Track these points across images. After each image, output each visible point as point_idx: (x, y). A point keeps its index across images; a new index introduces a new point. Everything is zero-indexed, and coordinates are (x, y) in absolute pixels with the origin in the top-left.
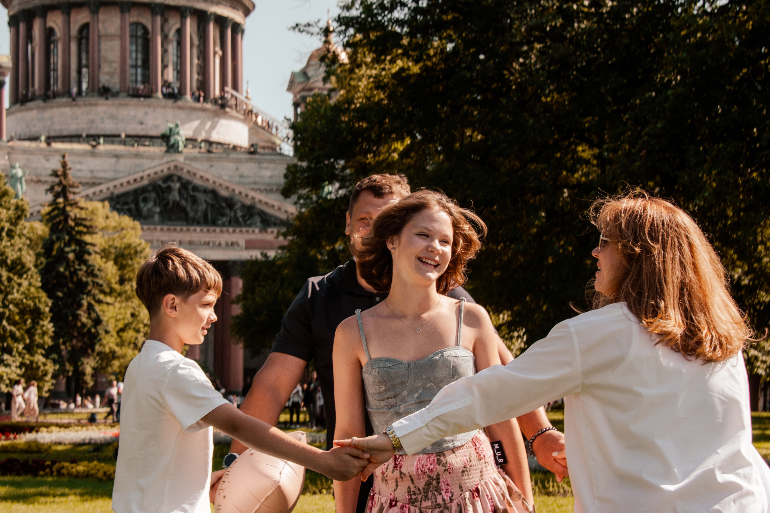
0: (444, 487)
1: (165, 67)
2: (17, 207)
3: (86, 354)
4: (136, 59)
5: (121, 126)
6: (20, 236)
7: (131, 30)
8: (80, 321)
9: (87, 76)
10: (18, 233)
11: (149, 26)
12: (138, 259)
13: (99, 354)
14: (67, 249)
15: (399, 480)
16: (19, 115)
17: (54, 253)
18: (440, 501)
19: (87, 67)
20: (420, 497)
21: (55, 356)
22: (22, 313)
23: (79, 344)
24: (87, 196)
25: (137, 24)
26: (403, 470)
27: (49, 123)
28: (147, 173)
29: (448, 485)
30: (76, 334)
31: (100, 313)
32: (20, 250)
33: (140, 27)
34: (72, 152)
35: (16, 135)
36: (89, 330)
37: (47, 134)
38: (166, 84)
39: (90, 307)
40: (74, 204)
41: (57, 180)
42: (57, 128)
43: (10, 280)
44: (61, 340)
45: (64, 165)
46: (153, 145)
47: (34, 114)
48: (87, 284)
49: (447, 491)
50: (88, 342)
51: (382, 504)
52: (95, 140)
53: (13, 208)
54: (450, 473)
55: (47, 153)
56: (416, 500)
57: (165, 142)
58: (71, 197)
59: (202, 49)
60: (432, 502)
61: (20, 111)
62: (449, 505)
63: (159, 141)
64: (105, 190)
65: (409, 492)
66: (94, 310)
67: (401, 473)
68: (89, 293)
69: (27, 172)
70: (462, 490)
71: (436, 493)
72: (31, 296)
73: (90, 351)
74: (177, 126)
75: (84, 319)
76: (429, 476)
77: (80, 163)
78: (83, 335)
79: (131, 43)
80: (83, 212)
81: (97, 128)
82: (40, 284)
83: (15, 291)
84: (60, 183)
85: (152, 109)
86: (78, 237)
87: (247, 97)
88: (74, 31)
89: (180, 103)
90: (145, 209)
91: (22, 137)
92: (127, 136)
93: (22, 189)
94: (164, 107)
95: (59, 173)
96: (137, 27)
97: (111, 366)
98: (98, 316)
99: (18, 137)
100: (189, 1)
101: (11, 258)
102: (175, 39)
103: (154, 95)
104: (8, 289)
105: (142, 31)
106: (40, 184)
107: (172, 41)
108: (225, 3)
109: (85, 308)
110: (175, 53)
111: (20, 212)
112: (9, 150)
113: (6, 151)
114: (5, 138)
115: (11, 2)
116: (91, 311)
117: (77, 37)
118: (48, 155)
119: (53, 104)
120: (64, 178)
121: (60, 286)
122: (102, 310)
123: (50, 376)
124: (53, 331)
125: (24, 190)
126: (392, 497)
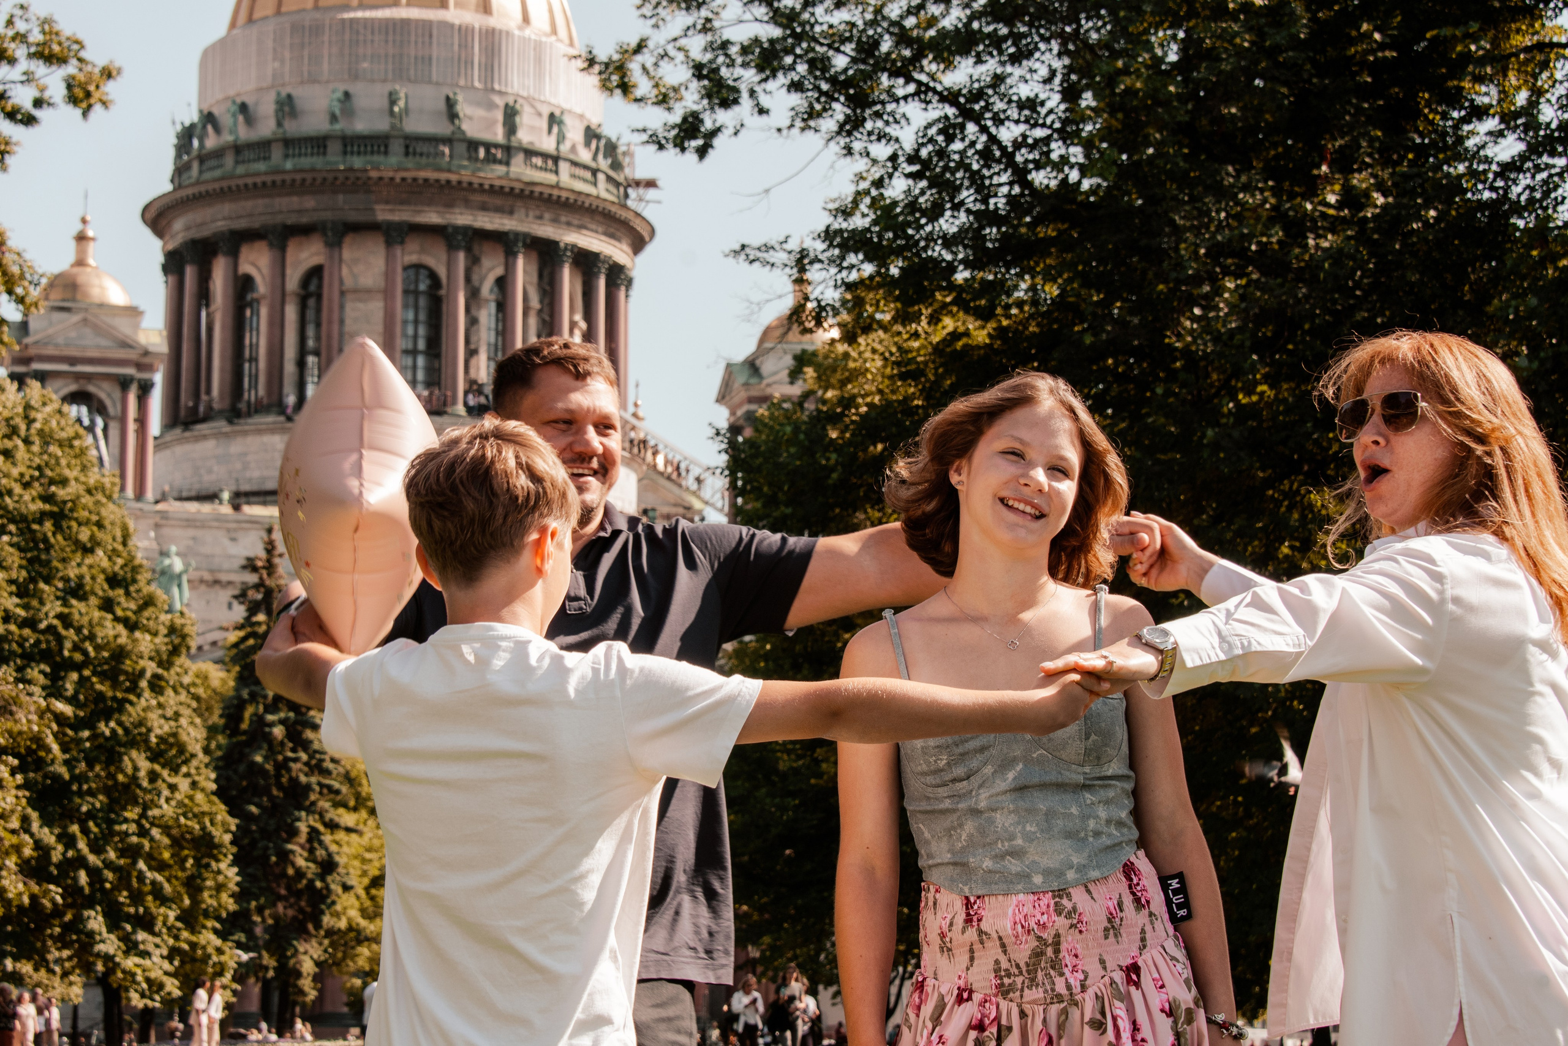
0: (1069, 960)
1: (471, 353)
2: (172, 630)
3: (303, 933)
4: (415, 337)
6: (174, 688)
7: (405, 281)
8: (293, 864)
9: (316, 372)
10: (172, 681)
11: (442, 272)
13: (330, 933)
14: (270, 718)
15: (977, 947)
16: (179, 450)
17: (244, 726)
18: (1061, 988)
19: (317, 353)
20: (1019, 980)
21: (241, 935)
22: (177, 843)
23: (290, 912)
25: (418, 267)
26: (984, 926)
27: (238, 466)
29: (1076, 956)
30: (283, 892)
31: (333, 848)
32: (177, 716)
33: (423, 273)
35: (171, 488)
36: (311, 882)
37: (234, 488)
39: (314, 834)
41: (252, 578)
42: (254, 478)
43: (153, 777)
44: (254, 904)
45: (270, 548)
47: (209, 447)
48: (308, 788)
49: (1074, 969)
50: (309, 910)
51: (942, 997)
53: (163, 631)
54: (1081, 932)
55: (234, 525)
56: (1011, 988)
59: (547, 318)
60: (1046, 991)
61: (180, 441)
62: (1078, 997)
65: (997, 971)
66: (321, 843)
67: (981, 932)
68: (311, 809)
69: (194, 564)
70: (1105, 968)
71: (1052, 973)
72: (196, 810)
73: (310, 927)
75: (301, 862)
76: (1039, 938)
78: (298, 894)
79: (405, 306)
82: (214, 787)
83: (163, 799)
84: (260, 585)
87: (635, 415)
88: (293, 282)
91: (185, 494)
93: (181, 595)
95: (260, 564)
96: (417, 274)
97: (353, 957)
98: (330, 855)
99: (175, 494)
100: (521, 221)
101: (159, 732)
102: (493, 297)
103: (449, 410)
104: (148, 797)
105: (428, 282)
106: (217, 587)
107: (487, 301)
108: (594, 227)
109: (303, 838)
110: (493, 325)
111: (177, 641)
112: (157, 519)
113: (151, 522)
114: (150, 495)
115: (169, 224)
116: (316, 845)
117: (298, 295)
118: (235, 530)
119: (246, 428)
120: (269, 575)
121: (255, 791)
122: (337, 843)
123: (229, 975)
124: (238, 884)
125: (185, 601)
126: (962, 983)
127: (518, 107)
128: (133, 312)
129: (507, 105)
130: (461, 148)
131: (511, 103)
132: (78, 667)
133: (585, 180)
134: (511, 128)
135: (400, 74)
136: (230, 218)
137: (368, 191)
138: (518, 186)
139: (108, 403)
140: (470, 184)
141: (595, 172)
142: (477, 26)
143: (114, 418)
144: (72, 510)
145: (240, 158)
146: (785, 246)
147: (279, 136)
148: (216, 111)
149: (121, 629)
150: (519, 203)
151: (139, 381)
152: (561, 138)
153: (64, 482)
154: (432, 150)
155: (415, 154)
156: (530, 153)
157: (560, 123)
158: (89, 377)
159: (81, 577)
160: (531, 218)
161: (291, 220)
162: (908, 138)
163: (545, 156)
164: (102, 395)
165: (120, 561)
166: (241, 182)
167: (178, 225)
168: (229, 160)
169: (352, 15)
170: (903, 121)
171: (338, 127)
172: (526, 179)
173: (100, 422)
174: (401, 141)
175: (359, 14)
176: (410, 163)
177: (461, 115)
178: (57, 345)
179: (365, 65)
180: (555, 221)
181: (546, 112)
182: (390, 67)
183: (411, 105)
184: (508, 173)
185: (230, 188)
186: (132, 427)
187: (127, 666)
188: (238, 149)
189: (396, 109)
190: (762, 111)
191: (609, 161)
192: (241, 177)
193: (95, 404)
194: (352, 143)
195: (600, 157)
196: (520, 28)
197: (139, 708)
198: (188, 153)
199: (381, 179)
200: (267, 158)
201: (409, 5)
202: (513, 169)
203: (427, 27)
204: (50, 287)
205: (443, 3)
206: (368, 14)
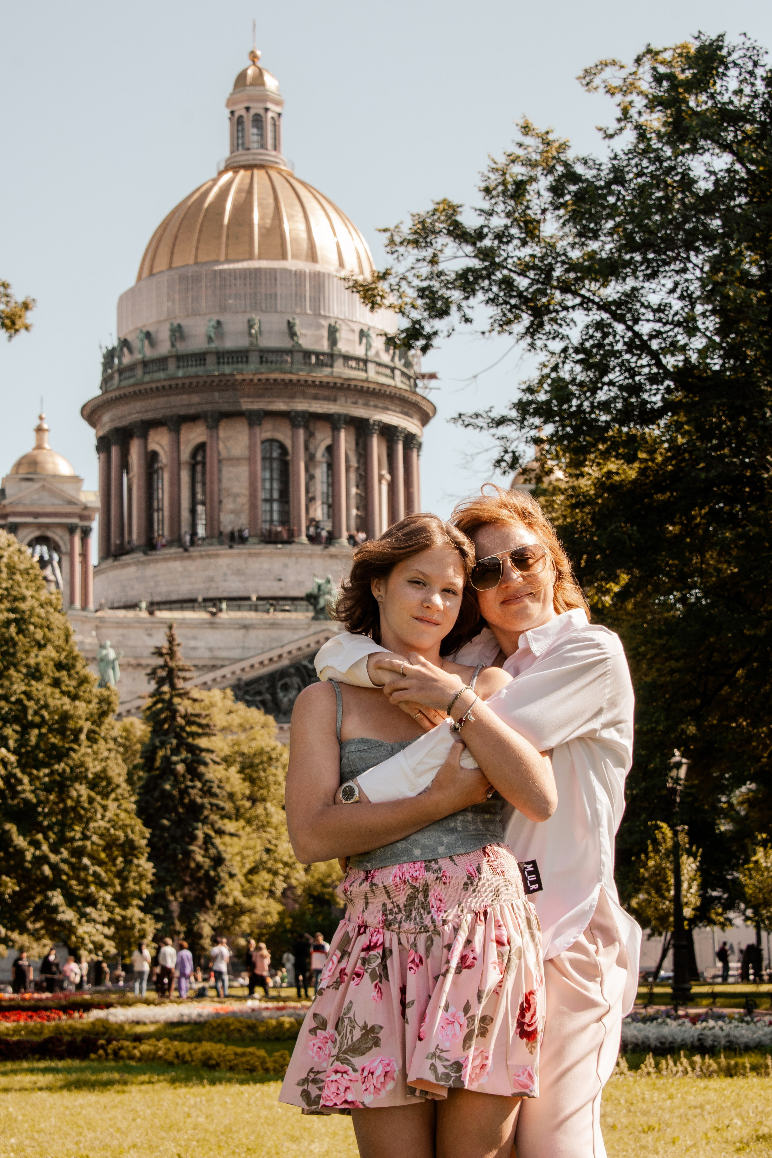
0: (434, 903)
1: (311, 500)
2: (102, 699)
3: (202, 907)
4: (271, 489)
5: (250, 584)
6: (105, 739)
7: (263, 451)
8: (194, 860)
9: (204, 517)
10: (103, 735)
11: (288, 444)
12: (272, 770)
13: (223, 907)
14: (175, 758)
15: (370, 895)
16: (112, 574)
17: (158, 763)
18: (427, 921)
19: (203, 503)
20: (399, 917)
21: (160, 911)
22: (110, 847)
23: (194, 893)
24: (205, 684)
25: (271, 441)
26: (375, 881)
27: (152, 584)
28: (287, 648)
29: (440, 900)
30: (188, 879)
31: (221, 848)
32: (105, 759)
33: (276, 445)
34: (183, 623)
35: (107, 601)
36: (207, 872)
37: (149, 599)
38: (313, 522)
39: (208, 839)
40: (185, 695)
41: (160, 661)
42: (163, 592)
44: (168, 888)
45: (171, 640)
46: (296, 610)
47: (132, 571)
48: (202, 807)
49: (439, 909)
50: (206, 891)
51: (347, 934)
52: (214, 606)
53: (95, 700)
54: (444, 883)
55: (149, 625)
56: (393, 922)
57: (312, 604)
58: (180, 684)
59: (363, 473)
60: (416, 924)
61: (112, 568)
62: (440, 928)
63: (304, 603)
64: (229, 676)
65: (384, 911)
66: (213, 845)
67: (372, 884)
68: (205, 821)
69: (122, 653)
70: (461, 910)
71: (422, 911)
72: (120, 823)
73: (208, 903)
74: (328, 581)
75: (199, 858)
76: (413, 886)
77: (195, 638)
78: (198, 880)
79: (264, 469)
80: (197, 705)
81: (218, 588)
82: (134, 807)
83: (99, 816)
84: (165, 666)
85: (293, 559)
86: (190, 740)
88: (185, 454)
89: (332, 550)
90: (286, 700)
91: (116, 605)
92: (259, 598)
93: (114, 677)
94: (310, 556)
95: (165, 651)
96: (271, 446)
97: (239, 924)
98: (219, 853)
99: (109, 605)
100: (343, 406)
101: (93, 770)
102: (324, 460)
103: (296, 540)
104: (89, 815)
105: (279, 451)
106: (140, 668)
107: (321, 462)
108: (393, 408)
109: (200, 841)
110: (325, 480)
111: (105, 707)
112: (97, 623)
113: (93, 625)
114: (91, 606)
115: (100, 418)
116: (209, 846)
117: (189, 463)
118: (151, 629)
119: (157, 557)
120: (171, 659)
121: (165, 810)
122: (224, 844)
123: (150, 937)
124: (154, 874)
125: (118, 679)
126: (360, 922)
127: (338, 326)
128: (76, 480)
129: (330, 325)
130: (299, 357)
131: (333, 324)
132: (39, 726)
133: (386, 376)
134: (333, 341)
135: (255, 307)
136: (141, 412)
137: (235, 390)
138: (339, 381)
139: (61, 543)
140: (306, 381)
141: (393, 369)
142: (307, 271)
143: (65, 554)
144: (29, 617)
145: (147, 370)
146: (490, 414)
147: (173, 353)
148: (129, 338)
149: (66, 700)
150: (341, 394)
151: (82, 527)
152: (369, 347)
153: (24, 599)
154: (279, 359)
155: (267, 362)
156: (347, 358)
157: (368, 336)
158: (47, 526)
159: (38, 664)
160: (349, 404)
161: (183, 411)
163: (357, 359)
164: (57, 538)
165: (64, 654)
166: (148, 387)
167: (106, 418)
168: (139, 372)
169: (221, 267)
170: (572, 324)
171: (213, 345)
172: (345, 376)
173: (56, 557)
174: (257, 353)
175: (226, 266)
176: (264, 368)
177: (298, 333)
178: (25, 505)
179: (231, 301)
180: (366, 405)
181: (357, 328)
182: (248, 302)
183: (263, 328)
184: (332, 373)
185: (140, 391)
186: (77, 559)
187: (71, 725)
188: (145, 364)
189: (253, 331)
190: (467, 320)
191: (403, 361)
192: (147, 383)
193: (52, 545)
194: (224, 356)
195: (397, 359)
196: (337, 271)
197: (79, 754)
198: (111, 368)
199: (244, 380)
200: (165, 369)
201: (260, 258)
202: (335, 369)
203: (272, 273)
204: (19, 464)
205: (284, 256)
206: (232, 266)
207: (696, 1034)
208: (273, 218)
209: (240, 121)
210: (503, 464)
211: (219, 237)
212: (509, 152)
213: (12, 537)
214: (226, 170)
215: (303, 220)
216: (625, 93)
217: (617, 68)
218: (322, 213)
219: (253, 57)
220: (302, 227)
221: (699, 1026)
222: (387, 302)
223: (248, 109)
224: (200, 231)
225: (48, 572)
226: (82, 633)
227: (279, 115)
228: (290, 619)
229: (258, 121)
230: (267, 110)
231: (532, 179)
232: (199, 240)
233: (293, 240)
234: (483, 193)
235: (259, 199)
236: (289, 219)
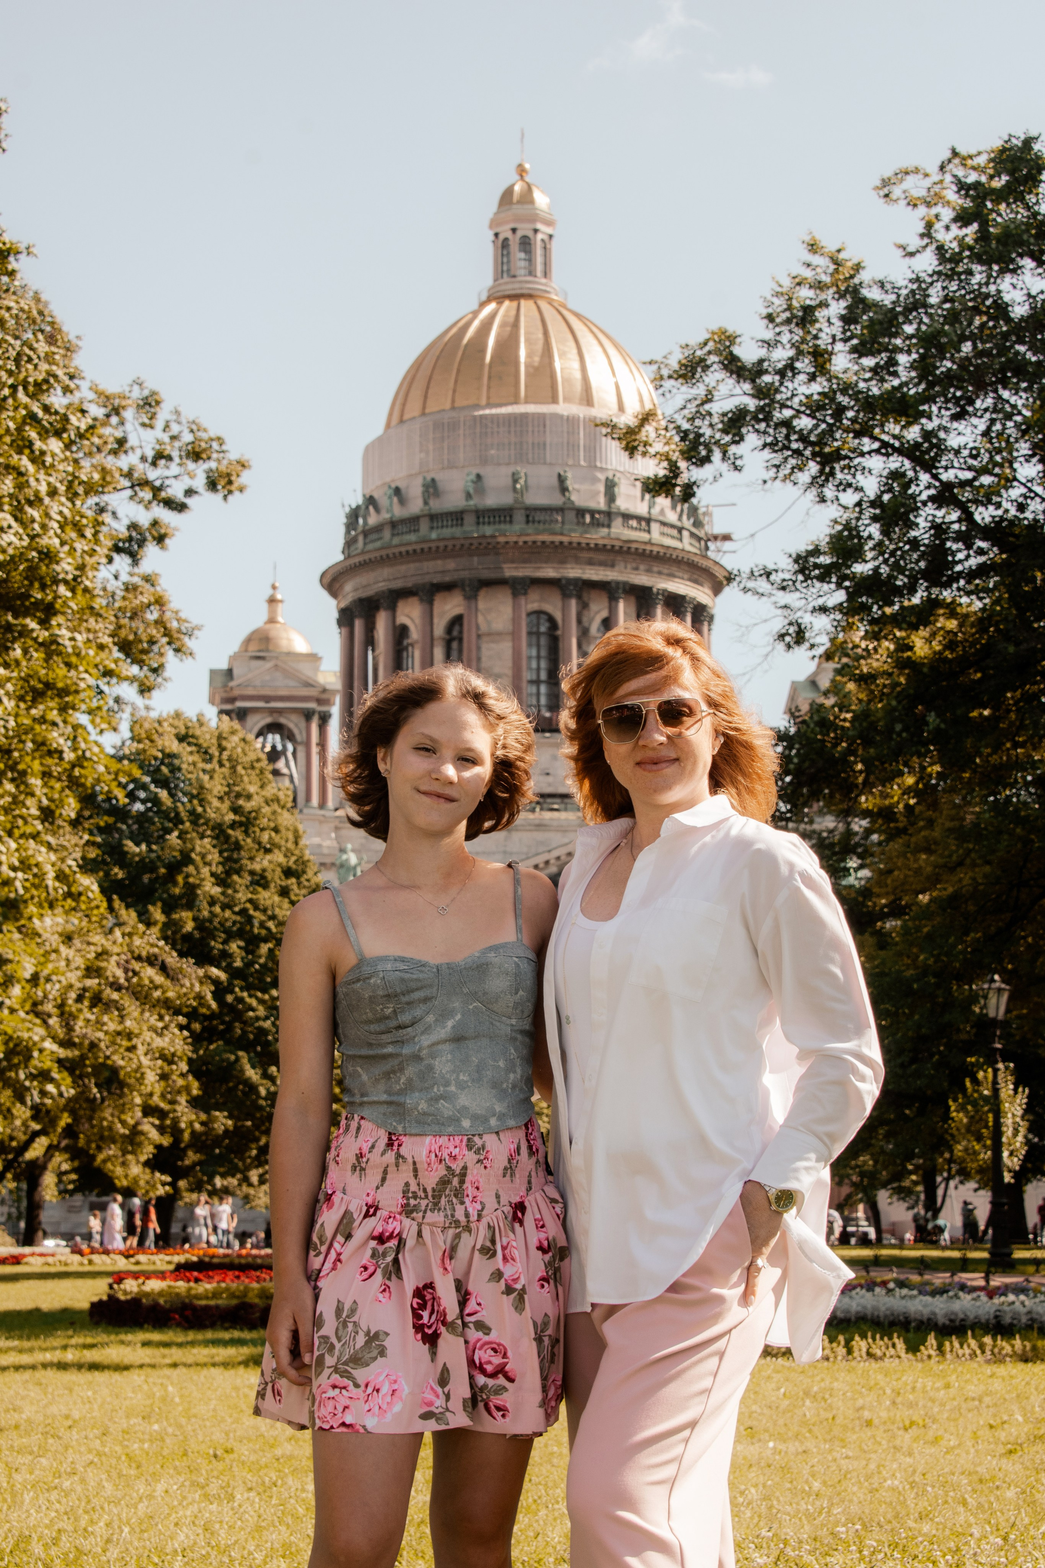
0: (471, 1191)
4: (538, 669)
7: (529, 624)
11: (558, 616)
15: (392, 1170)
18: (459, 1213)
20: (424, 1203)
25: (539, 613)
28: (555, 854)
29: (478, 1188)
33: (543, 619)
46: (566, 810)
49: (474, 1199)
54: (486, 1168)
56: (416, 1209)
60: (446, 1216)
62: (474, 1225)
65: (405, 1192)
67: (399, 1156)
69: (365, 858)
71: (455, 1200)
76: (449, 1168)
79: (530, 645)
88: (439, 629)
96: (538, 618)
100: (621, 572)
105: (547, 625)
108: (680, 574)
112: (337, 823)
113: (332, 825)
114: (331, 804)
115: (341, 587)
117: (444, 639)
126: (369, 1200)
127: (616, 480)
128: (313, 658)
129: (607, 479)
130: (571, 516)
131: (611, 477)
132: (266, 941)
133: (673, 537)
134: (611, 497)
135: (520, 458)
136: (389, 580)
137: (497, 554)
138: (618, 544)
139: (296, 731)
140: (579, 544)
141: (680, 530)
142: (582, 416)
143: (301, 744)
144: (256, 818)
145: (396, 531)
147: (426, 512)
148: (376, 495)
150: (619, 558)
151: (320, 713)
152: (652, 504)
153: (248, 796)
154: (548, 518)
155: (534, 521)
156: (627, 517)
158: (280, 711)
159: (264, 870)
160: (629, 570)
161: (437, 579)
162: (871, 486)
163: (639, 519)
164: (291, 726)
165: (293, 859)
166: (396, 550)
167: (349, 587)
168: (387, 533)
169: (481, 412)
171: (472, 503)
172: (624, 538)
173: (290, 747)
174: (523, 512)
175: (487, 412)
176: (530, 529)
177: (570, 488)
178: (255, 687)
179: (493, 452)
180: (649, 571)
182: (513, 452)
183: (530, 482)
184: (609, 534)
185: (388, 556)
186: (315, 750)
188: (393, 524)
189: (518, 486)
190: (737, 468)
191: (692, 520)
192: (396, 546)
193: (286, 733)
194: (485, 515)
195: (685, 517)
196: (615, 416)
198: (355, 529)
199: (507, 543)
200: (416, 531)
201: (527, 402)
202: (613, 530)
203: (541, 418)
204: (248, 641)
205: (554, 400)
206: (494, 411)
207: (992, 1311)
208: (542, 356)
209: (505, 244)
210: (788, 639)
211: (479, 378)
212: (794, 274)
213: (236, 725)
214: (489, 300)
215: (576, 357)
216: (928, 205)
217: (921, 176)
218: (599, 349)
219: (521, 171)
220: (576, 365)
221: (997, 1300)
222: (652, 451)
223: (514, 230)
224: (458, 371)
225: (281, 765)
226: (319, 834)
227: (551, 236)
228: (559, 819)
229: (526, 244)
230: (536, 231)
231: (824, 304)
232: (456, 381)
233: (567, 381)
234: (766, 321)
235: (526, 333)
236: (560, 357)
